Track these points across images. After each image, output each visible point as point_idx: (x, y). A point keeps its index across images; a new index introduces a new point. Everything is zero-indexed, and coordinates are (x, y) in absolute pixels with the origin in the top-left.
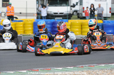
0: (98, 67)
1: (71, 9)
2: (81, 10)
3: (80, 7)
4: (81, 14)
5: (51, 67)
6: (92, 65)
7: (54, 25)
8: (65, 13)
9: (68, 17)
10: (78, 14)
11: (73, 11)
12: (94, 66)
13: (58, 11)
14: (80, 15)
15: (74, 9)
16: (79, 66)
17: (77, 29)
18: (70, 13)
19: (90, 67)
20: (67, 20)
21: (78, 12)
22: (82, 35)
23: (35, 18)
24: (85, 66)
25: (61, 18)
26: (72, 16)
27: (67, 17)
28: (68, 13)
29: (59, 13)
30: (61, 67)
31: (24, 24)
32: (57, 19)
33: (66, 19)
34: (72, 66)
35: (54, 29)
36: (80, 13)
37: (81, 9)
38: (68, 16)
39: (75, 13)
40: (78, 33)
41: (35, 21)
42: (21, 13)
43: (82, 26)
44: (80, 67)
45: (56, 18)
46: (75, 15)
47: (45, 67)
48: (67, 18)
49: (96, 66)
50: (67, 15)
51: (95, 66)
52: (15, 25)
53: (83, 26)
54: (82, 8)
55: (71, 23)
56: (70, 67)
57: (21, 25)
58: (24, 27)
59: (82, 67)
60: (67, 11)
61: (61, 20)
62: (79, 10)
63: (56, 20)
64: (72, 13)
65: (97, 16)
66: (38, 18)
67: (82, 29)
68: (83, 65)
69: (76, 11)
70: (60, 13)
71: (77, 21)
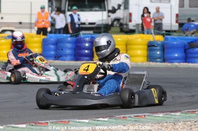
0: (151, 118)
1: (109, 16)
2: (127, 17)
3: (124, 13)
4: (127, 25)
5: (71, 118)
6: (142, 115)
7: (78, 44)
8: (98, 23)
10: (121, 25)
11: (113, 20)
12: (145, 116)
13: (87, 20)
14: (125, 26)
15: (113, 16)
18: (107, 23)
19: (137, 119)
21: (121, 21)
24: (130, 117)
25: (92, 32)
26: (110, 29)
27: (102, 30)
28: (104, 22)
29: (87, 23)
30: (87, 119)
32: (83, 34)
34: (106, 117)
35: (78, 51)
36: (125, 23)
37: (125, 15)
38: (104, 28)
39: (115, 23)
41: (46, 37)
42: (20, 23)
43: (126, 45)
44: (120, 118)
45: (84, 32)
46: (117, 26)
47: (60, 118)
48: (102, 32)
49: (148, 116)
50: (102, 26)
51: (147, 117)
53: (128, 47)
54: (129, 14)
56: (103, 118)
59: (123, 117)
60: (102, 20)
61: (90, 35)
62: (123, 19)
63: (82, 36)
64: (110, 23)
65: (153, 28)
67: (127, 51)
68: (127, 115)
69: (118, 20)
70: (90, 24)
71: (119, 38)
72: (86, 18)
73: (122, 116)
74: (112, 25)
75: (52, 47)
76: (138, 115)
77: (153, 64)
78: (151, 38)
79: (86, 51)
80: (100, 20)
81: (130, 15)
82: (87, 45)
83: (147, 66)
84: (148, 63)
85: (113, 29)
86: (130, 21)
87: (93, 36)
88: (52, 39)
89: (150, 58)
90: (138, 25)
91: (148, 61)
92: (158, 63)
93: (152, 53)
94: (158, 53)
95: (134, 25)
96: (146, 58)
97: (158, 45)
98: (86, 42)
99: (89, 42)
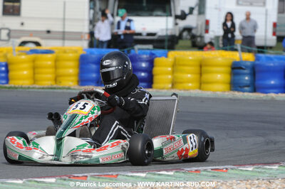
0: (237, 172)
1: (176, 24)
2: (201, 26)
3: (197, 20)
4: (201, 37)
6: (222, 167)
8: (160, 34)
9: (169, 43)
10: (193, 37)
11: (181, 29)
12: (227, 169)
13: (144, 29)
14: (199, 39)
15: (182, 24)
16: (188, 169)
17: (189, 75)
18: (173, 33)
19: (216, 173)
20: (166, 50)
21: (194, 32)
22: (200, 91)
23: (85, 44)
24: (205, 170)
25: (150, 47)
26: (177, 43)
27: (166, 44)
28: (169, 33)
29: (144, 34)
31: (56, 61)
32: (139, 49)
33: (163, 48)
34: (171, 170)
36: (198, 34)
37: (200, 23)
38: (169, 40)
39: (185, 34)
40: (190, 85)
41: (85, 52)
42: (49, 32)
43: (201, 66)
44: (191, 171)
45: (137, 47)
46: (187, 39)
48: (166, 47)
49: (232, 169)
50: (166, 38)
51: (230, 171)
52: (34, 61)
53: (204, 68)
54: (204, 22)
55: (175, 59)
57: (49, 63)
58: (56, 67)
59: (196, 171)
60: (167, 30)
61: (149, 51)
62: (196, 28)
63: (137, 52)
64: (177, 34)
65: (240, 42)
66: (91, 45)
67: (201, 74)
68: (200, 168)
69: (189, 29)
70: (149, 34)
71: (190, 56)
72: (143, 27)
73: (194, 169)
74: (180, 37)
75: (94, 67)
76: (217, 167)
77: (238, 95)
78: (236, 56)
79: (143, 74)
80: (162, 30)
81: (207, 22)
82: (144, 65)
83: (230, 96)
84: (232, 92)
85: (181, 43)
86: (207, 31)
87: (153, 52)
88: (94, 56)
89: (235, 85)
90: (217, 38)
91: (231, 90)
92: (246, 94)
93: (237, 78)
94: (247, 78)
95: (213, 37)
96: (228, 86)
97: (247, 67)
98: (142, 61)
99: (146, 61)
